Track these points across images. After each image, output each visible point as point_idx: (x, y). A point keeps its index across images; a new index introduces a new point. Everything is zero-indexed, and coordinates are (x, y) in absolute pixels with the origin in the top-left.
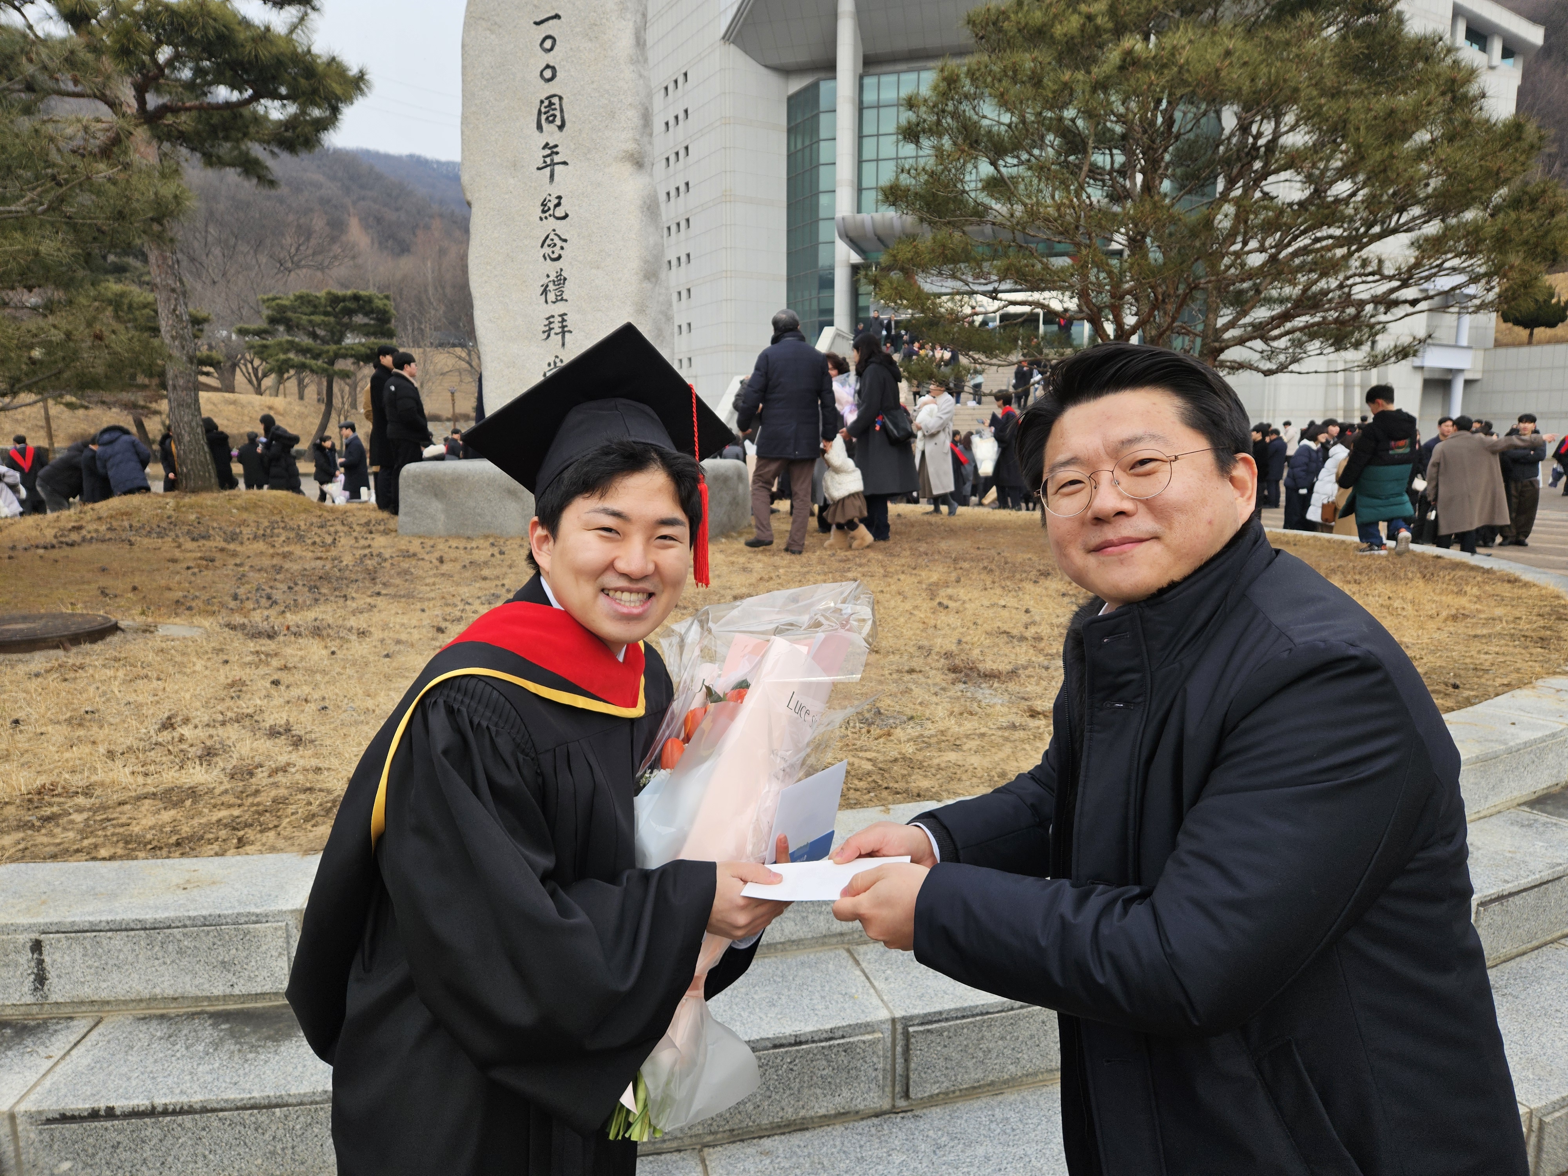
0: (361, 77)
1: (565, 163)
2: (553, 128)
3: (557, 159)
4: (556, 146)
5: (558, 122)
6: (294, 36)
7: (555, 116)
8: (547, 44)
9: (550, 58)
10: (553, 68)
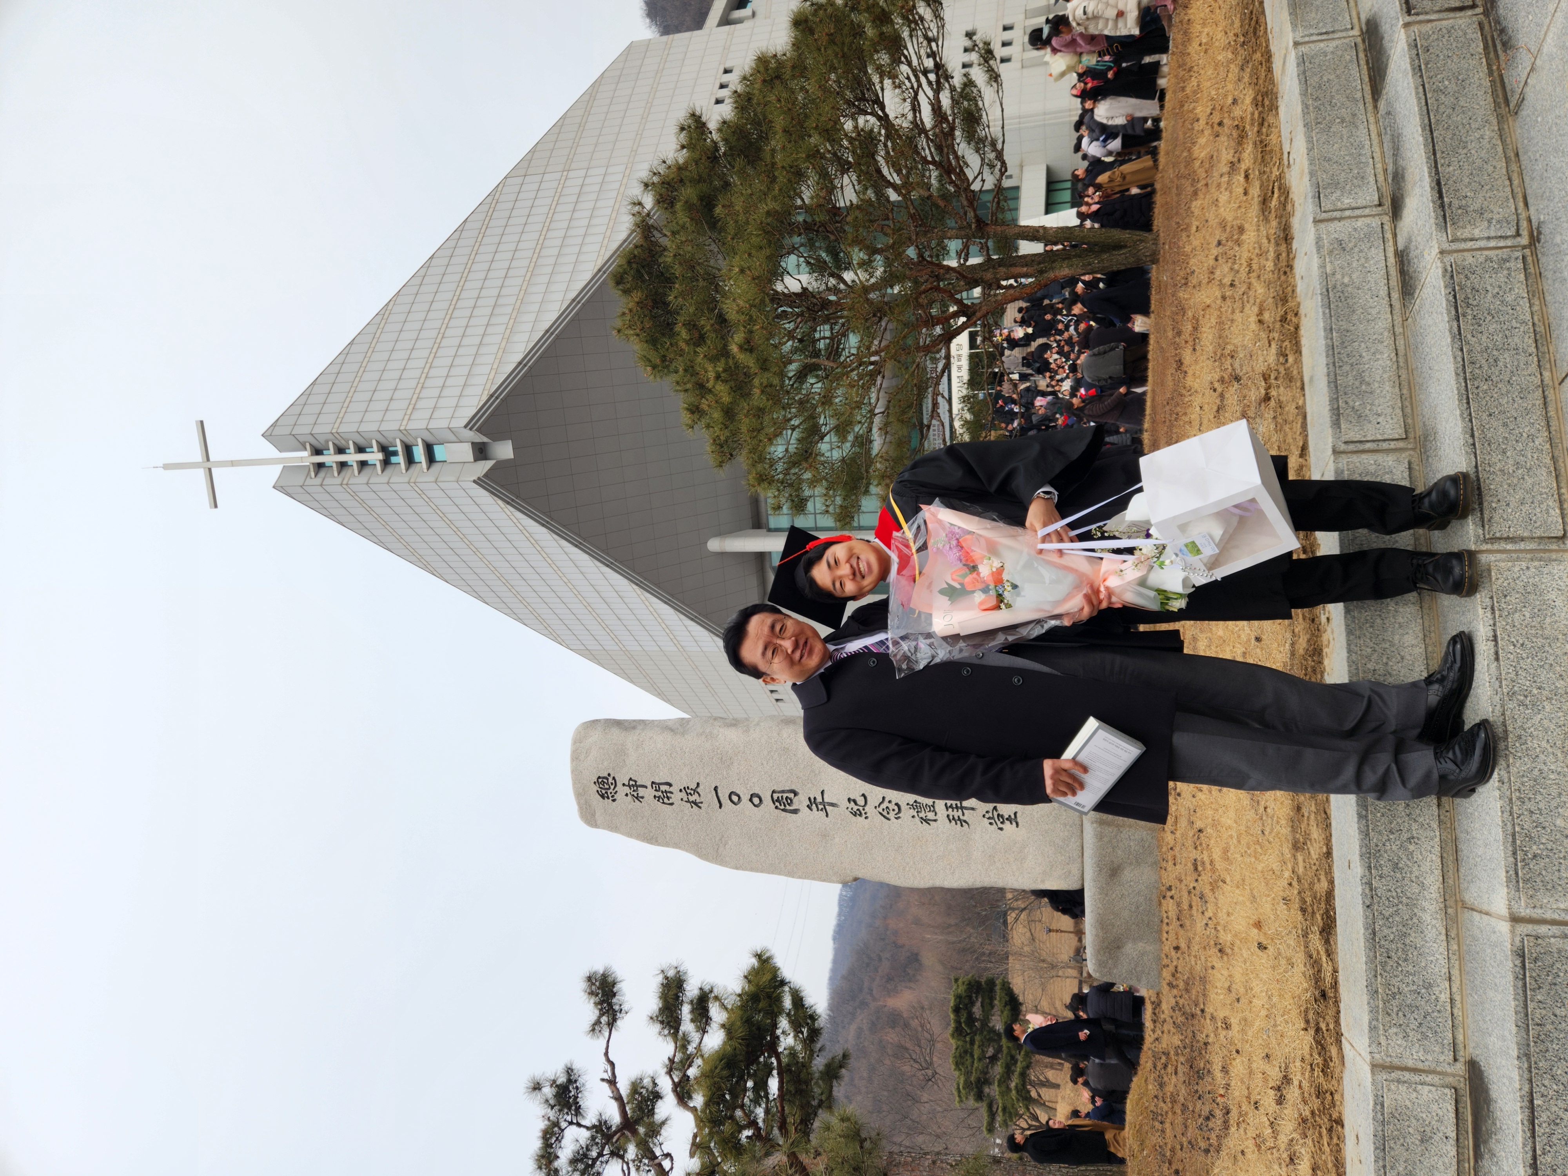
0: (759, 956)
1: (823, 792)
2: (795, 800)
3: (819, 799)
4: (809, 799)
5: (791, 795)
6: (729, 1007)
7: (787, 798)
8: (735, 798)
9: (745, 798)
10: (752, 795)
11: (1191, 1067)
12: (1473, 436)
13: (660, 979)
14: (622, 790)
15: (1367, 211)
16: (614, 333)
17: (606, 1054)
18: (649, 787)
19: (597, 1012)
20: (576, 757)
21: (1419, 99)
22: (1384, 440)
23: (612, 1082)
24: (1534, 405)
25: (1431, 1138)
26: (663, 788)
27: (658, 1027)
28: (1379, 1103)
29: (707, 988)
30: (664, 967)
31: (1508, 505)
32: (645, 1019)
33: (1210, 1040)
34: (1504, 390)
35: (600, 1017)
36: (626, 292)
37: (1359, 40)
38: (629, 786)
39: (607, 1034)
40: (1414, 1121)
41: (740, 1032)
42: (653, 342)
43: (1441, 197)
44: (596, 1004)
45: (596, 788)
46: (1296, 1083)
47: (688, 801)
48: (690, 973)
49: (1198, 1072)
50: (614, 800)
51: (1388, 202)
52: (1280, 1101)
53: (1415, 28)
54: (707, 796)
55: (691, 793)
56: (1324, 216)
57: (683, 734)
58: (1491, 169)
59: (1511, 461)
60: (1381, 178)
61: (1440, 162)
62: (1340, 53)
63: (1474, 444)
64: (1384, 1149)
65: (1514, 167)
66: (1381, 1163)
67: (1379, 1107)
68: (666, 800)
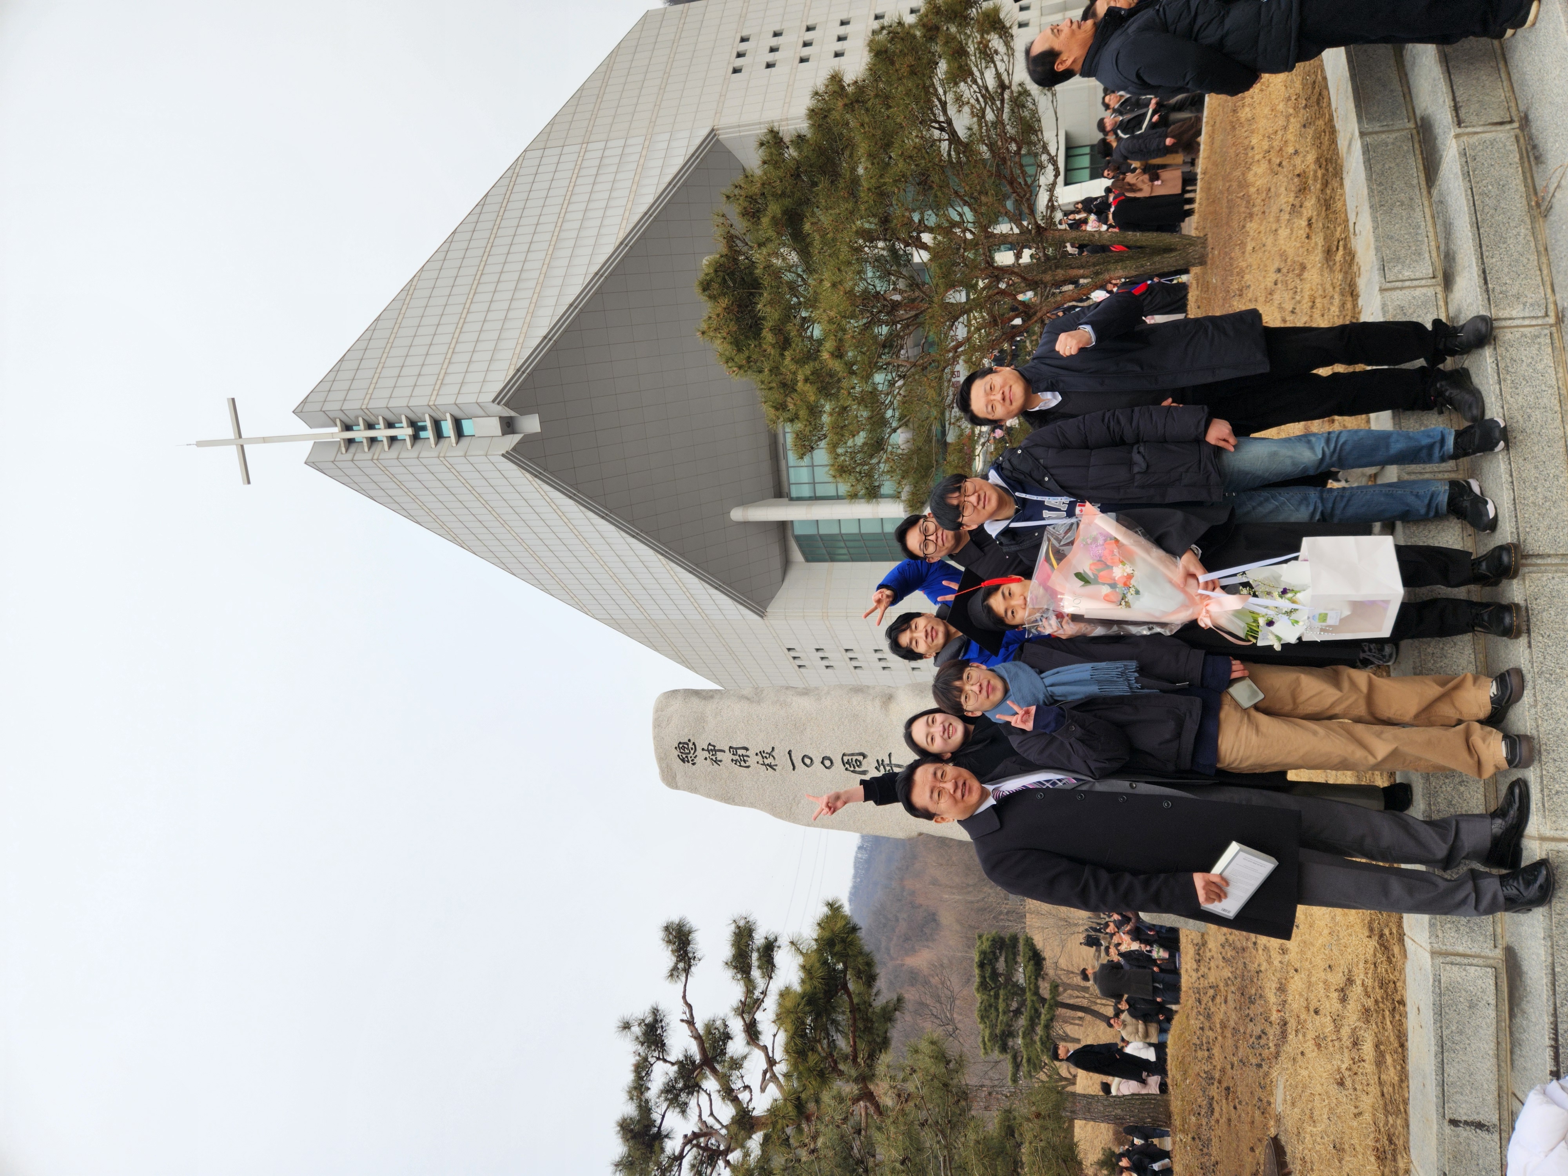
0: (830, 905)
1: (890, 755)
2: (864, 762)
3: (887, 761)
4: (878, 761)
5: (861, 758)
6: (805, 951)
7: (856, 760)
8: (808, 761)
9: (817, 761)
10: (823, 758)
11: (1242, 994)
12: (1511, 476)
13: (732, 928)
14: (701, 755)
15: (1423, 282)
16: (699, 334)
17: (684, 997)
18: (727, 751)
19: (674, 959)
20: (658, 724)
21: (1468, 200)
22: (1440, 472)
23: (691, 1022)
24: (1558, 452)
25: (1477, 1005)
26: (740, 752)
27: (730, 973)
28: (1437, 980)
29: (771, 938)
30: (736, 917)
31: (1538, 529)
32: (720, 965)
33: (1262, 969)
34: (1536, 440)
35: (676, 964)
36: (712, 298)
37: (1414, 131)
38: (708, 750)
39: (683, 979)
40: (1464, 993)
41: (820, 973)
42: (738, 346)
43: (1486, 283)
44: (672, 951)
45: (677, 753)
46: (1359, 982)
47: (764, 764)
48: (759, 923)
49: (1250, 998)
50: (694, 764)
51: (1440, 275)
52: (1344, 1000)
53: (1465, 138)
54: (781, 759)
55: (767, 758)
56: (1389, 285)
57: (759, 702)
58: (1525, 261)
59: (1541, 496)
60: (1434, 254)
61: (1486, 254)
62: (1399, 144)
63: (1512, 482)
64: (1441, 1014)
65: (1544, 259)
66: (1438, 1025)
67: (1437, 983)
68: (743, 763)
